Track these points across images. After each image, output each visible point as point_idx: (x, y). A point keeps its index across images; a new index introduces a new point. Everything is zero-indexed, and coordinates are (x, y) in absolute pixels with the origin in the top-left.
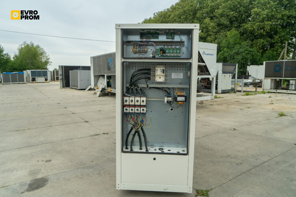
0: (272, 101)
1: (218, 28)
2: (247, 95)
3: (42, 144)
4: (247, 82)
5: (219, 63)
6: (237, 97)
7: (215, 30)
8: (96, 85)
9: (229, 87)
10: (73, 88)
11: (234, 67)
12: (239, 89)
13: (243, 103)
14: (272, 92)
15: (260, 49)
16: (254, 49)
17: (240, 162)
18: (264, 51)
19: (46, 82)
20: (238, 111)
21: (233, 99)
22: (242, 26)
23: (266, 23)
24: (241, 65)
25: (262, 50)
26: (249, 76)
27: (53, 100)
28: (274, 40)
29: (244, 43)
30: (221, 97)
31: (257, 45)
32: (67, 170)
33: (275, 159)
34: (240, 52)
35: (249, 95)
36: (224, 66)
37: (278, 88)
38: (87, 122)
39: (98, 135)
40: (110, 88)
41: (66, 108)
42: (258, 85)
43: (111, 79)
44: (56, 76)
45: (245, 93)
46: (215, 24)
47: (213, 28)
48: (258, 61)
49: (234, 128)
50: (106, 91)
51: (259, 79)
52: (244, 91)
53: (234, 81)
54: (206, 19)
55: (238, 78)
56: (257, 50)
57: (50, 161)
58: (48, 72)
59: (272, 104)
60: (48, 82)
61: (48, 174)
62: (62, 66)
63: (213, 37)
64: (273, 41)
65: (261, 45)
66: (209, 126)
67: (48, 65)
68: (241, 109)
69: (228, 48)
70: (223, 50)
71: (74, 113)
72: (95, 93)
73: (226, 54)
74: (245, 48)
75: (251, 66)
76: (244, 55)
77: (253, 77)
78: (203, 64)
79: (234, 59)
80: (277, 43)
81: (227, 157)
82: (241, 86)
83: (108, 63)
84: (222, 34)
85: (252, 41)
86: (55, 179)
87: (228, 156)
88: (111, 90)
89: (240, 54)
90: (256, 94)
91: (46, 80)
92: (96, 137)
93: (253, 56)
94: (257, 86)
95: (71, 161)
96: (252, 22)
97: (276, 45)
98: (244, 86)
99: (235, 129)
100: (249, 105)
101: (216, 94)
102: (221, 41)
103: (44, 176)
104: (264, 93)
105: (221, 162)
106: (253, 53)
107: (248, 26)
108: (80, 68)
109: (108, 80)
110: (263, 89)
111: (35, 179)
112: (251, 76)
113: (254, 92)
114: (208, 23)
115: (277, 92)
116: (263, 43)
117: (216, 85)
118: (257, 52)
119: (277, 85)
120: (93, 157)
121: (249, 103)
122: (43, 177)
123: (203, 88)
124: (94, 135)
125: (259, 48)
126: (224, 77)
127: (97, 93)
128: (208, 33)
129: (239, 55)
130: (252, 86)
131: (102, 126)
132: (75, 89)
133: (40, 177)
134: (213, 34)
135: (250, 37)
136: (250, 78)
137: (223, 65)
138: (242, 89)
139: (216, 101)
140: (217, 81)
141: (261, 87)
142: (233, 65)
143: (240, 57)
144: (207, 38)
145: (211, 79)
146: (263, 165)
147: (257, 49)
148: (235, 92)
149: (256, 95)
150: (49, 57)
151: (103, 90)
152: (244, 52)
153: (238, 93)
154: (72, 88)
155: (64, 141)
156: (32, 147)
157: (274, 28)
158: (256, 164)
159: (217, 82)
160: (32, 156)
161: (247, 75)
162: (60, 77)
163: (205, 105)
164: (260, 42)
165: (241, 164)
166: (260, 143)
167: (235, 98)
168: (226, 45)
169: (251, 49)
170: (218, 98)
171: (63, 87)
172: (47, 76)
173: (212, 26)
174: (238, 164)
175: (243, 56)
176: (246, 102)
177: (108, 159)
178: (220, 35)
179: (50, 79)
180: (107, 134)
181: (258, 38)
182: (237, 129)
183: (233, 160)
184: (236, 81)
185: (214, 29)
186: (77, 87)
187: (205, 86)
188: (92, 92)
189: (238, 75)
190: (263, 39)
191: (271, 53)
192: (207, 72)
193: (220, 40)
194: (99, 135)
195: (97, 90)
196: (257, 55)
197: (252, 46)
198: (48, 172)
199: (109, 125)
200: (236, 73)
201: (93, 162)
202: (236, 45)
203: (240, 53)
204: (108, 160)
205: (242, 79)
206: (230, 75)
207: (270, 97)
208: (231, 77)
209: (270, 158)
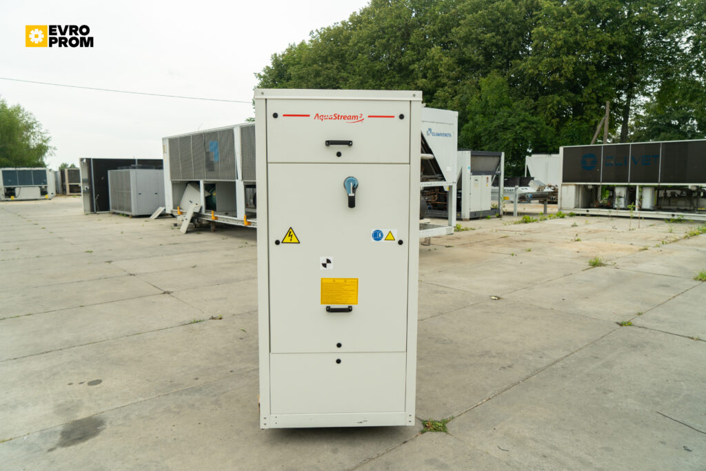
0: (577, 235)
1: (460, 69)
2: (526, 222)
3: (70, 348)
4: (525, 194)
5: (464, 152)
6: (505, 228)
7: (454, 72)
8: (179, 205)
9: (487, 206)
10: (118, 214)
11: (496, 159)
12: (509, 208)
13: (518, 241)
14: (578, 215)
15: (553, 118)
16: (540, 118)
17: (510, 363)
18: (562, 122)
19: (43, 197)
20: (505, 258)
21: (496, 231)
22: (511, 65)
23: (565, 58)
24: (512, 153)
25: (558, 119)
26: (529, 178)
27: (72, 244)
28: (582, 97)
29: (519, 104)
30: (469, 227)
31: (546, 109)
32: (141, 399)
33: (576, 353)
34: (510, 124)
35: (530, 222)
36: (475, 158)
37: (591, 205)
38: (169, 293)
39: (200, 321)
40: (212, 211)
41: (110, 262)
42: (549, 198)
43: (215, 189)
44: (69, 182)
45: (521, 218)
46: (454, 59)
47: (448, 70)
48: (549, 145)
49: (498, 295)
50: (204, 220)
51: (550, 186)
52: (520, 214)
53: (498, 191)
54: (433, 49)
55: (506, 184)
56: (546, 119)
57: (99, 382)
58: (48, 173)
59: (578, 240)
60: (50, 199)
61: (102, 410)
62: (88, 160)
63: (450, 90)
64: (579, 99)
65: (556, 108)
66: (445, 293)
67: (46, 154)
68: (513, 255)
69: (483, 113)
70: (472, 119)
71: (134, 275)
72: (176, 225)
73: (479, 129)
74: (519, 115)
75: (533, 156)
76: (518, 131)
77: (538, 182)
78: (429, 156)
79: (496, 139)
80: (588, 103)
81: (482, 355)
82: (512, 202)
83: (208, 153)
84: (468, 82)
85: (536, 99)
86: (119, 419)
87: (486, 353)
88: (216, 218)
89: (509, 129)
90: (546, 219)
91: (44, 193)
92: (196, 326)
93: (538, 133)
94: (548, 200)
95: (148, 380)
96: (534, 56)
97: (586, 109)
98: (519, 202)
99: (499, 298)
100: (529, 245)
101: (459, 222)
102: (468, 99)
103: (93, 414)
104: (563, 217)
105: (471, 365)
106: (538, 127)
107: (526, 65)
108: (134, 163)
109: (208, 194)
110: (561, 209)
111: (73, 421)
112: (533, 179)
113: (542, 214)
114: (437, 58)
115: (589, 213)
116: (559, 103)
117: (459, 201)
118: (547, 124)
119: (590, 200)
120: (197, 370)
121: (529, 241)
122: (91, 417)
123: (430, 208)
124: (191, 323)
125: (551, 114)
126: (476, 182)
127: (181, 225)
128: (439, 79)
129: (509, 131)
130: (538, 201)
131: (206, 301)
132: (123, 215)
133: (85, 417)
134: (450, 82)
135: (531, 90)
136: (531, 183)
137: (472, 156)
138: (515, 209)
139: (458, 238)
140: (459, 191)
141: (556, 203)
142: (494, 156)
143: (509, 136)
144: (435, 91)
145: (446, 189)
146: (554, 367)
147: (547, 117)
148: (499, 216)
149: (546, 221)
150: (47, 136)
151: (197, 216)
152: (518, 124)
153: (506, 218)
154: (114, 213)
155: (122, 339)
156: (48, 354)
157: (582, 71)
158: (539, 366)
159: (459, 194)
160: (54, 375)
161: (526, 176)
162: (83, 187)
163: (435, 247)
164: (552, 102)
165: (510, 367)
166: (548, 325)
167: (501, 230)
168: (478, 109)
169: (534, 119)
170: (463, 230)
171: (92, 210)
172: (46, 183)
173: (445, 64)
174: (504, 368)
175: (516, 132)
176: (524, 238)
177: (231, 371)
178: (463, 85)
179: (54, 192)
180: (221, 319)
181: (547, 93)
182: (502, 297)
183: (495, 360)
184: (502, 191)
185: (452, 71)
186: (130, 210)
187: (433, 204)
188: (169, 222)
189: (505, 178)
190: (559, 96)
191: (577, 126)
192: (437, 174)
193: (466, 96)
194: (203, 323)
195: (180, 218)
196: (547, 130)
197: (535, 111)
198: (99, 405)
199: (220, 299)
200: (500, 174)
201: (198, 381)
202: (501, 109)
203: (511, 126)
204: (231, 374)
205: (513, 186)
206: (488, 178)
207: (573, 226)
208: (490, 182)
209: (567, 353)
